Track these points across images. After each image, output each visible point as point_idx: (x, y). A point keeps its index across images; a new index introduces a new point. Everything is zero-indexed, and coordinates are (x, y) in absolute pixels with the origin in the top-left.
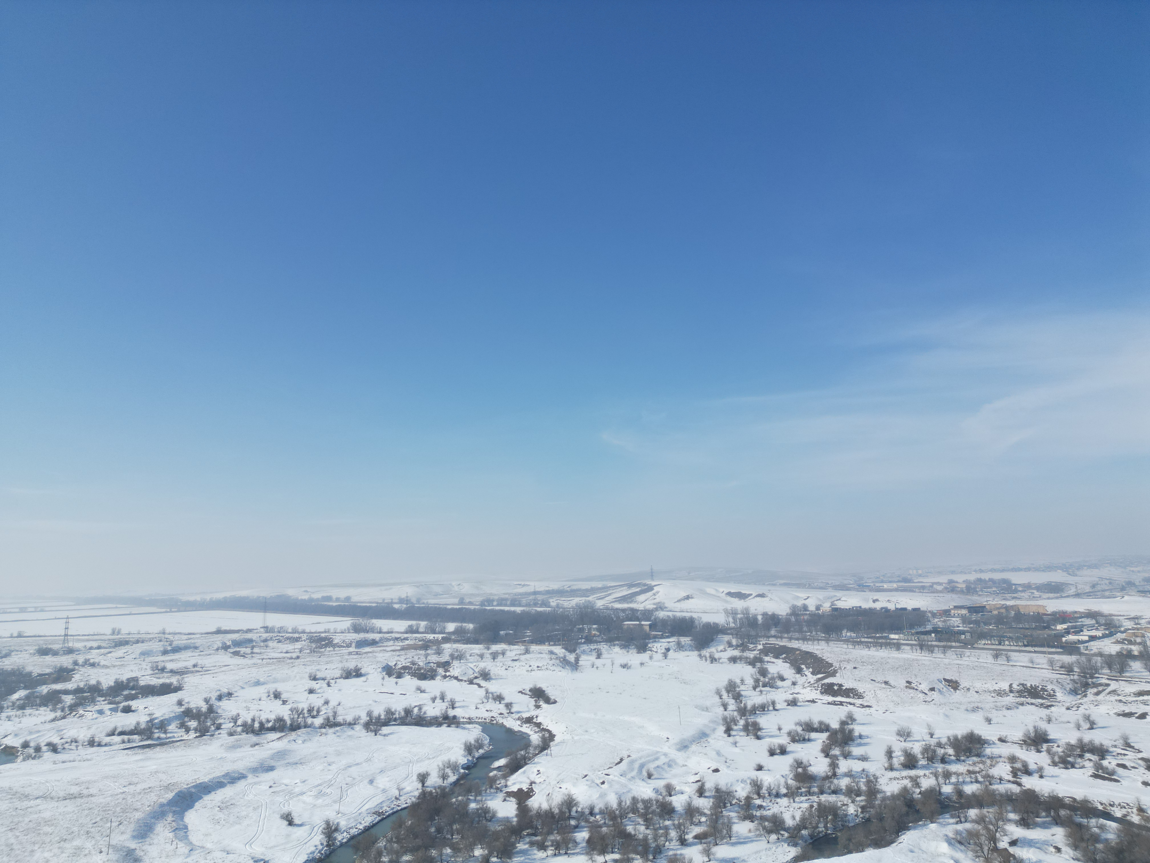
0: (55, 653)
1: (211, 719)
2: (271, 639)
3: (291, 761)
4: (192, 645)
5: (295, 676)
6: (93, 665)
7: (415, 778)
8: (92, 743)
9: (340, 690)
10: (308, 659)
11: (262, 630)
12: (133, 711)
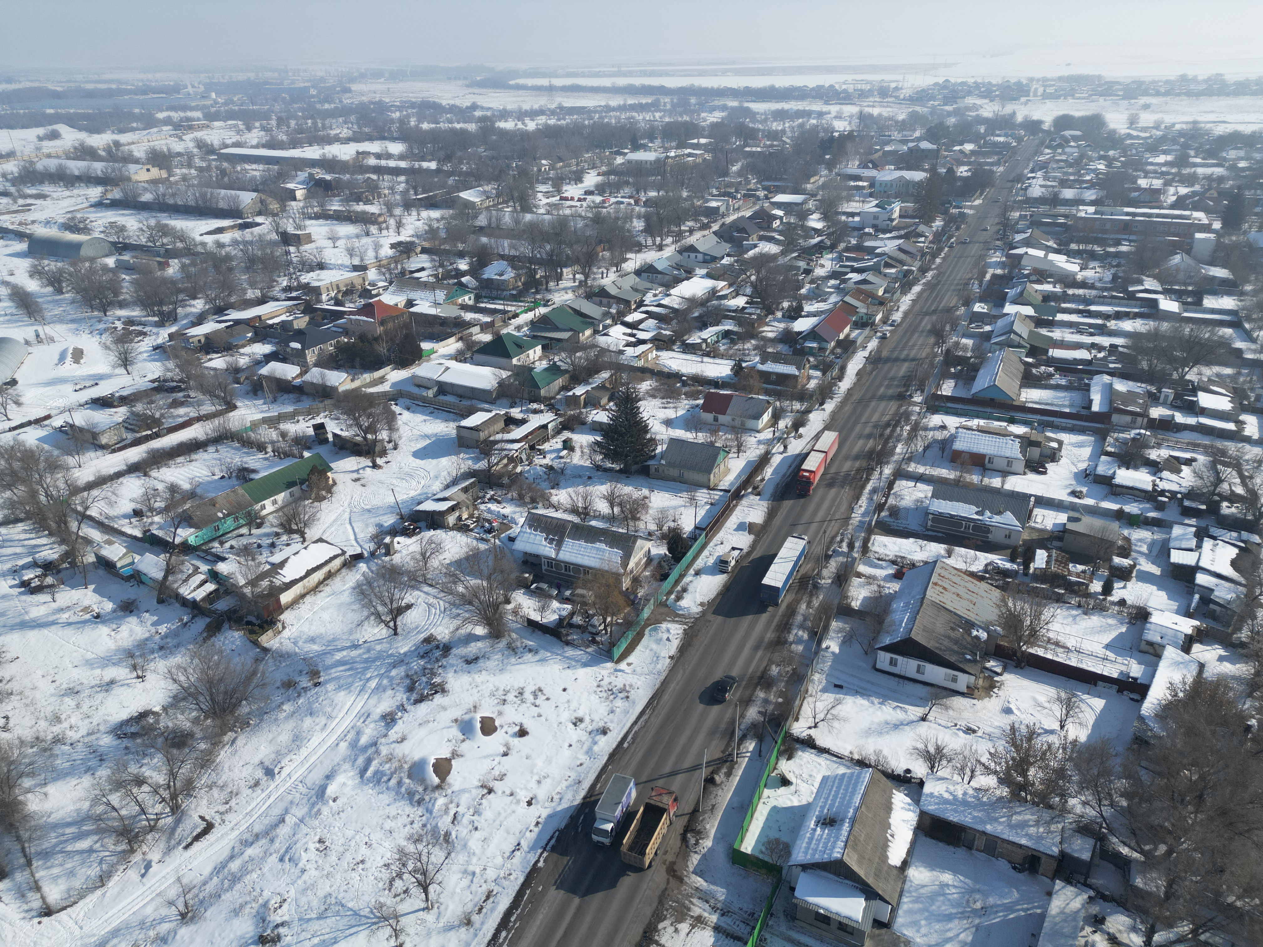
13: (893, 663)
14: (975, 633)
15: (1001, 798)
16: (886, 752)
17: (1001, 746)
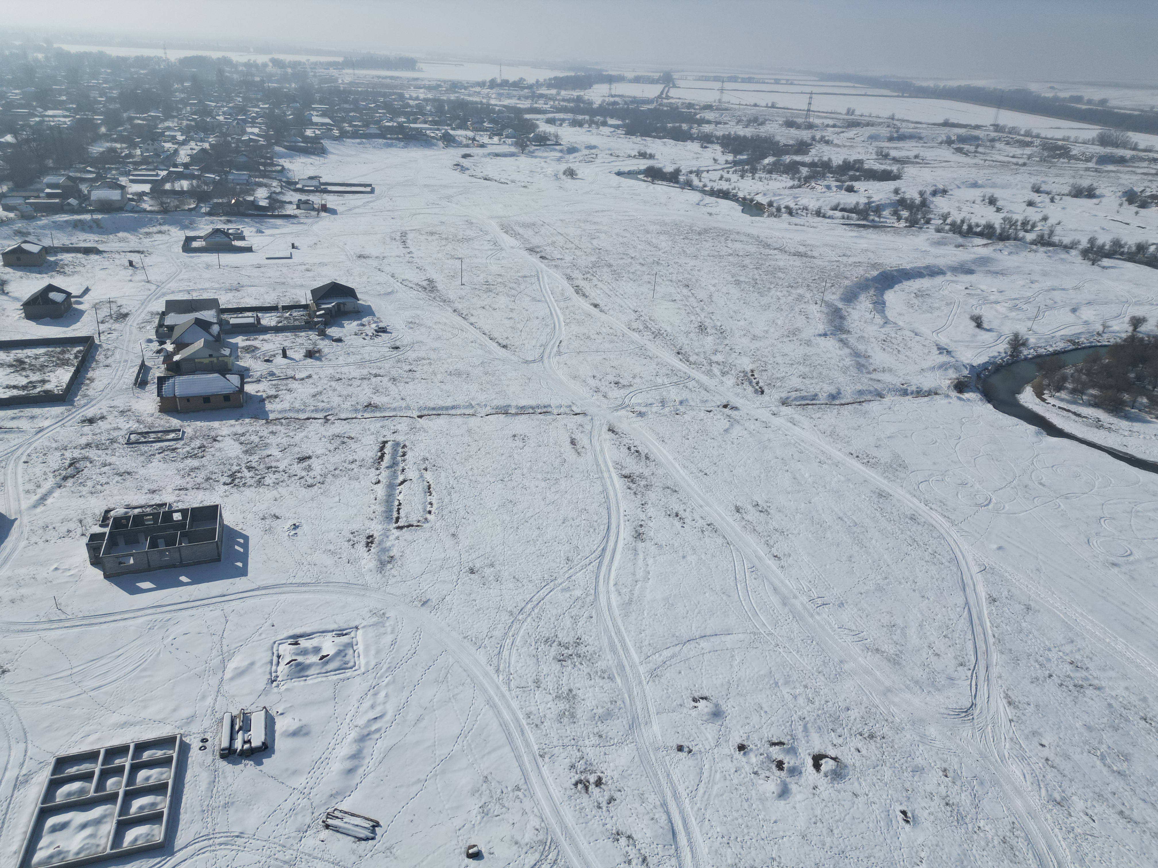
0: (798, 127)
1: (923, 213)
2: (999, 139)
3: (992, 269)
4: (917, 135)
5: (1017, 185)
6: (827, 142)
7: (1127, 319)
8: (818, 213)
9: (1064, 208)
10: (1035, 168)
11: (992, 128)
12: (855, 192)
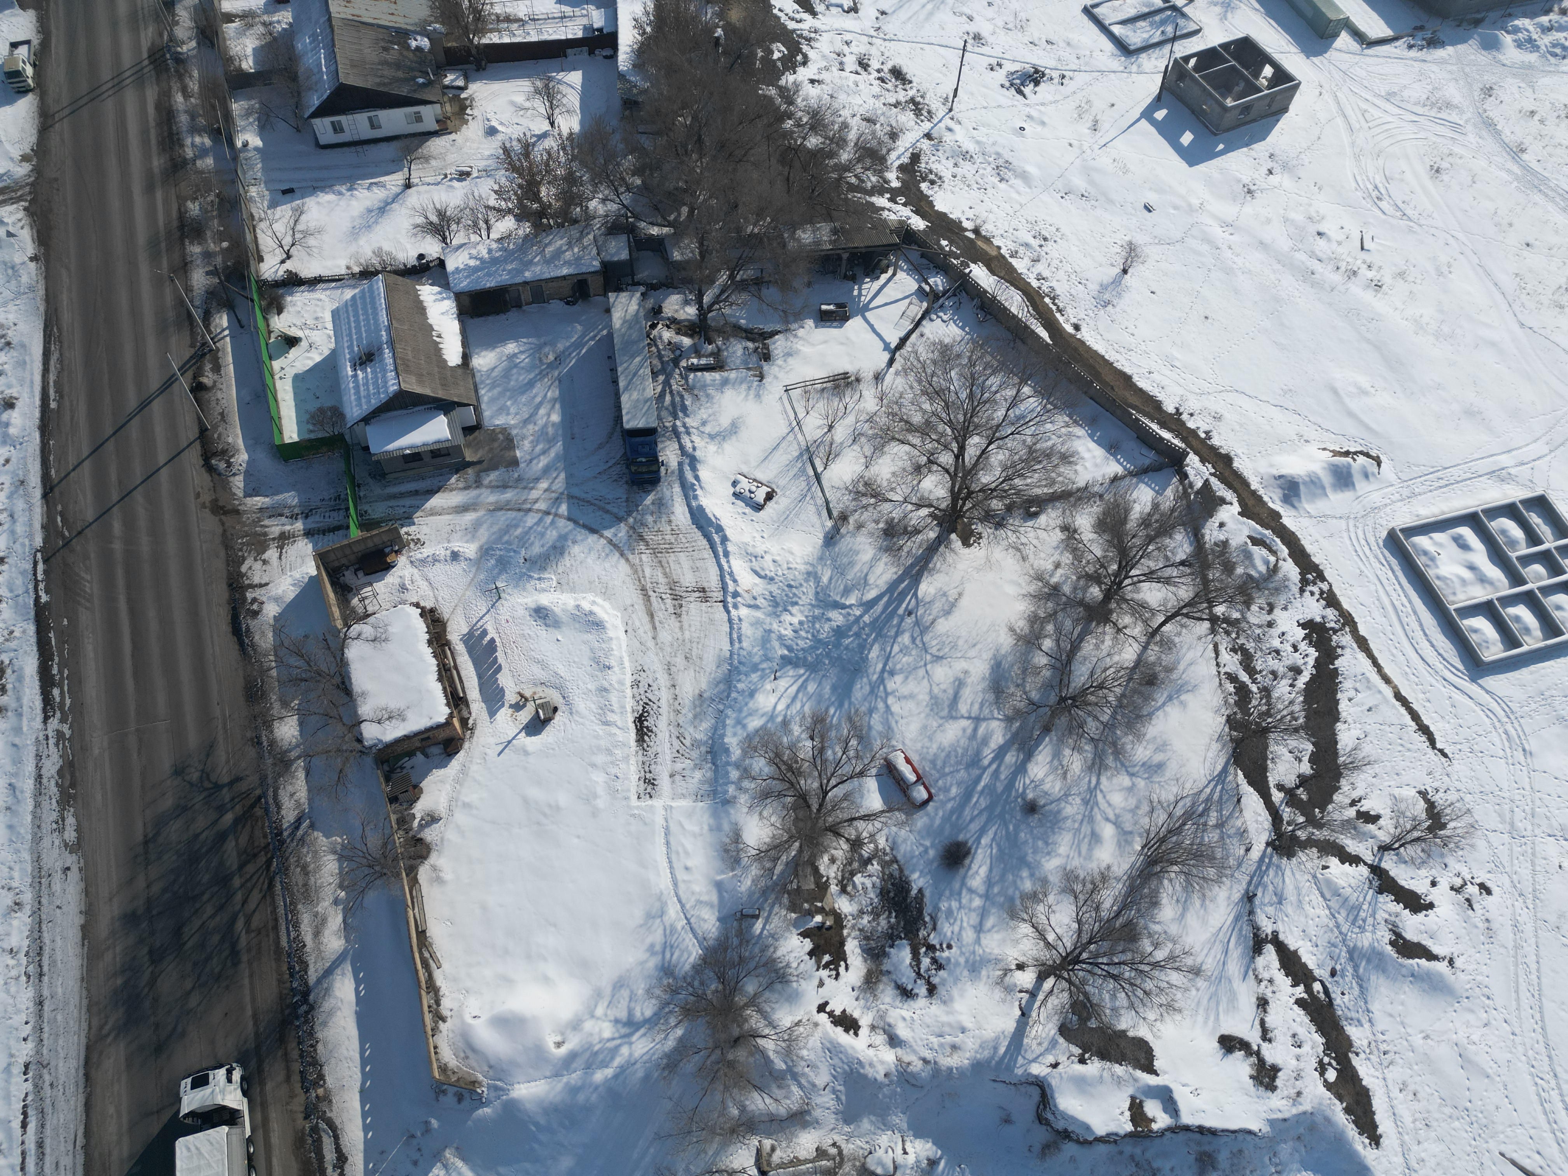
13: (337, 128)
14: (414, 44)
15: (526, 236)
16: (387, 247)
17: (503, 176)
